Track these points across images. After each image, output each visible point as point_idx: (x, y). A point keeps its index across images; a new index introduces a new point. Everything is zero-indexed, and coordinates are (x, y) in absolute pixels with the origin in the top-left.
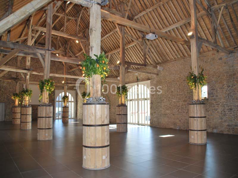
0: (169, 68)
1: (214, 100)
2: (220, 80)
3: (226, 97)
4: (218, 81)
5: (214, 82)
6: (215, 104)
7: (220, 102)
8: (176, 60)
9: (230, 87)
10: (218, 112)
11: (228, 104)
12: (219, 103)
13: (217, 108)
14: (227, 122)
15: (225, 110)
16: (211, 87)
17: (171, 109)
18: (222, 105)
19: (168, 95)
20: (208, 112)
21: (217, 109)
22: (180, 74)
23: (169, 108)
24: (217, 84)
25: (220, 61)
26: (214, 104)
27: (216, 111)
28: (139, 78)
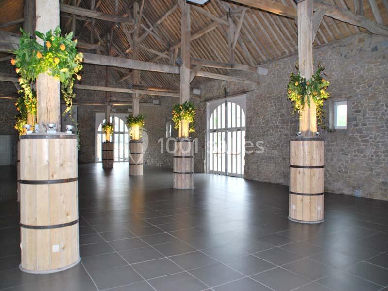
0: (278, 70)
1: (358, 133)
2: (371, 92)
3: (383, 126)
4: (368, 94)
5: (359, 96)
6: (360, 139)
7: (370, 136)
8: (291, 55)
10: (365, 156)
11: (385, 142)
12: (368, 138)
13: (364, 147)
14: (381, 177)
15: (380, 153)
16: (353, 106)
17: (281, 148)
18: (374, 143)
20: (347, 155)
21: (363, 150)
23: (276, 146)
24: (366, 100)
25: (375, 53)
26: (359, 141)
27: (362, 155)
28: (228, 90)
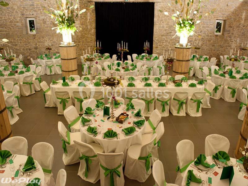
1: (229, 37)
3: (240, 35)
9: (245, 27)
12: (233, 40)
13: (231, 44)
26: (229, 41)
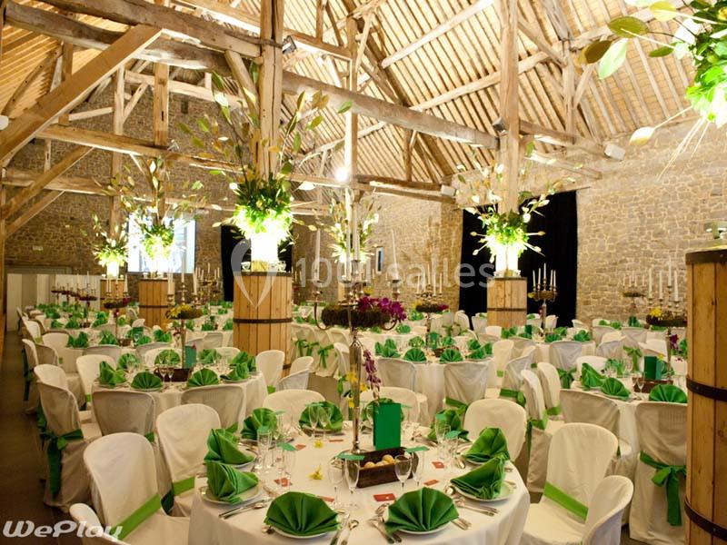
0: (645, 151)
8: (677, 124)
19: (642, 246)
22: (696, 172)
